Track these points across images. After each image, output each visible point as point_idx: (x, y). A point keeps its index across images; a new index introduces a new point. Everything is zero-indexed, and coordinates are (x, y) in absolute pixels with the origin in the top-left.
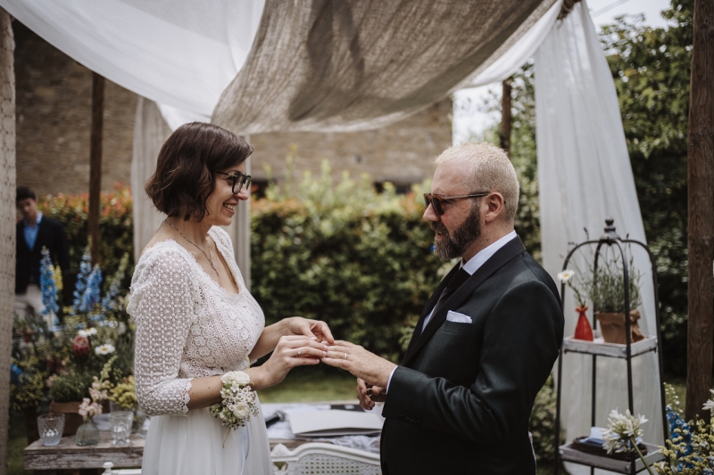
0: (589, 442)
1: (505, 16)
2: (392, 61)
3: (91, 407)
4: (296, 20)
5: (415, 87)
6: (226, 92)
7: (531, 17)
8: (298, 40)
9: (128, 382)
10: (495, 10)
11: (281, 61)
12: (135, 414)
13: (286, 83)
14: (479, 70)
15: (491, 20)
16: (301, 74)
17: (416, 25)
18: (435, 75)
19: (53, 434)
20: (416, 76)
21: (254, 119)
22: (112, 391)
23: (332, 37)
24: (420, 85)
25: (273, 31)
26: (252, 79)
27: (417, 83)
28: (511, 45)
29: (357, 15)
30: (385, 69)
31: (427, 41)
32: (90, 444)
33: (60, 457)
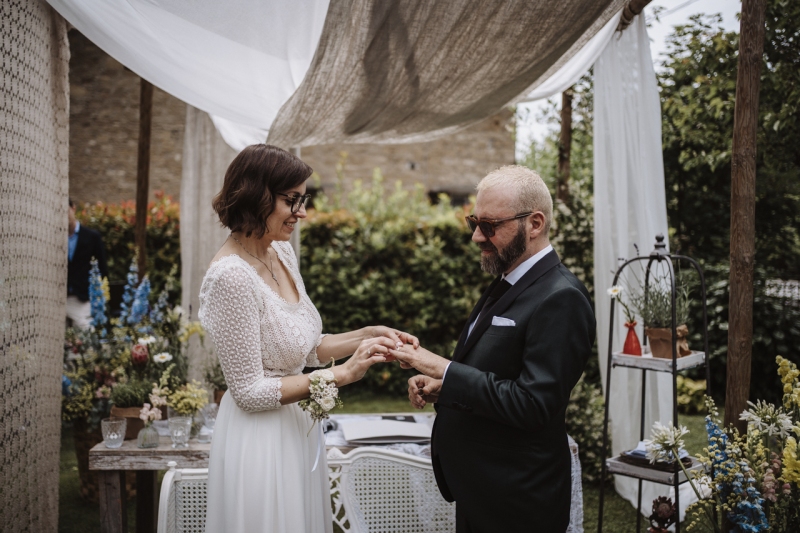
0: (634, 454)
1: (558, 35)
2: (446, 78)
3: (152, 412)
4: (353, 39)
5: (469, 103)
6: (285, 106)
7: (584, 36)
8: (355, 58)
9: (186, 390)
10: (547, 30)
11: (338, 78)
12: (193, 420)
13: (342, 99)
14: (533, 85)
15: (544, 39)
16: (357, 91)
17: (470, 44)
18: (489, 91)
19: (116, 436)
20: (470, 93)
21: (311, 132)
22: (170, 397)
23: (388, 55)
24: (474, 101)
25: (331, 50)
26: (310, 95)
27: (471, 99)
28: (565, 61)
29: (413, 35)
30: (439, 86)
31: (481, 59)
32: (150, 447)
33: (123, 458)
